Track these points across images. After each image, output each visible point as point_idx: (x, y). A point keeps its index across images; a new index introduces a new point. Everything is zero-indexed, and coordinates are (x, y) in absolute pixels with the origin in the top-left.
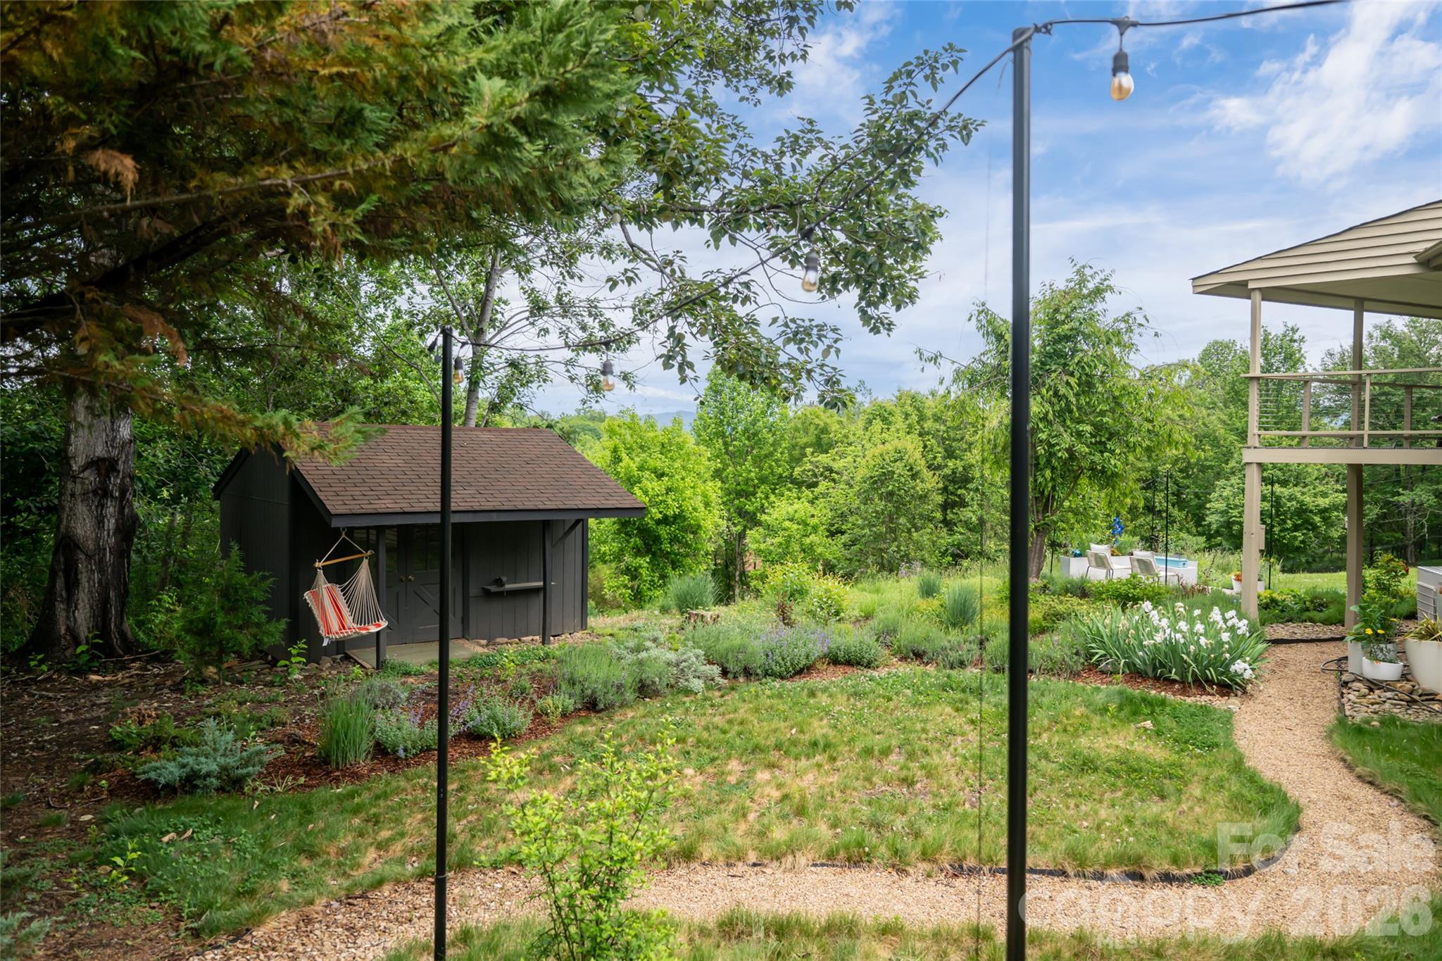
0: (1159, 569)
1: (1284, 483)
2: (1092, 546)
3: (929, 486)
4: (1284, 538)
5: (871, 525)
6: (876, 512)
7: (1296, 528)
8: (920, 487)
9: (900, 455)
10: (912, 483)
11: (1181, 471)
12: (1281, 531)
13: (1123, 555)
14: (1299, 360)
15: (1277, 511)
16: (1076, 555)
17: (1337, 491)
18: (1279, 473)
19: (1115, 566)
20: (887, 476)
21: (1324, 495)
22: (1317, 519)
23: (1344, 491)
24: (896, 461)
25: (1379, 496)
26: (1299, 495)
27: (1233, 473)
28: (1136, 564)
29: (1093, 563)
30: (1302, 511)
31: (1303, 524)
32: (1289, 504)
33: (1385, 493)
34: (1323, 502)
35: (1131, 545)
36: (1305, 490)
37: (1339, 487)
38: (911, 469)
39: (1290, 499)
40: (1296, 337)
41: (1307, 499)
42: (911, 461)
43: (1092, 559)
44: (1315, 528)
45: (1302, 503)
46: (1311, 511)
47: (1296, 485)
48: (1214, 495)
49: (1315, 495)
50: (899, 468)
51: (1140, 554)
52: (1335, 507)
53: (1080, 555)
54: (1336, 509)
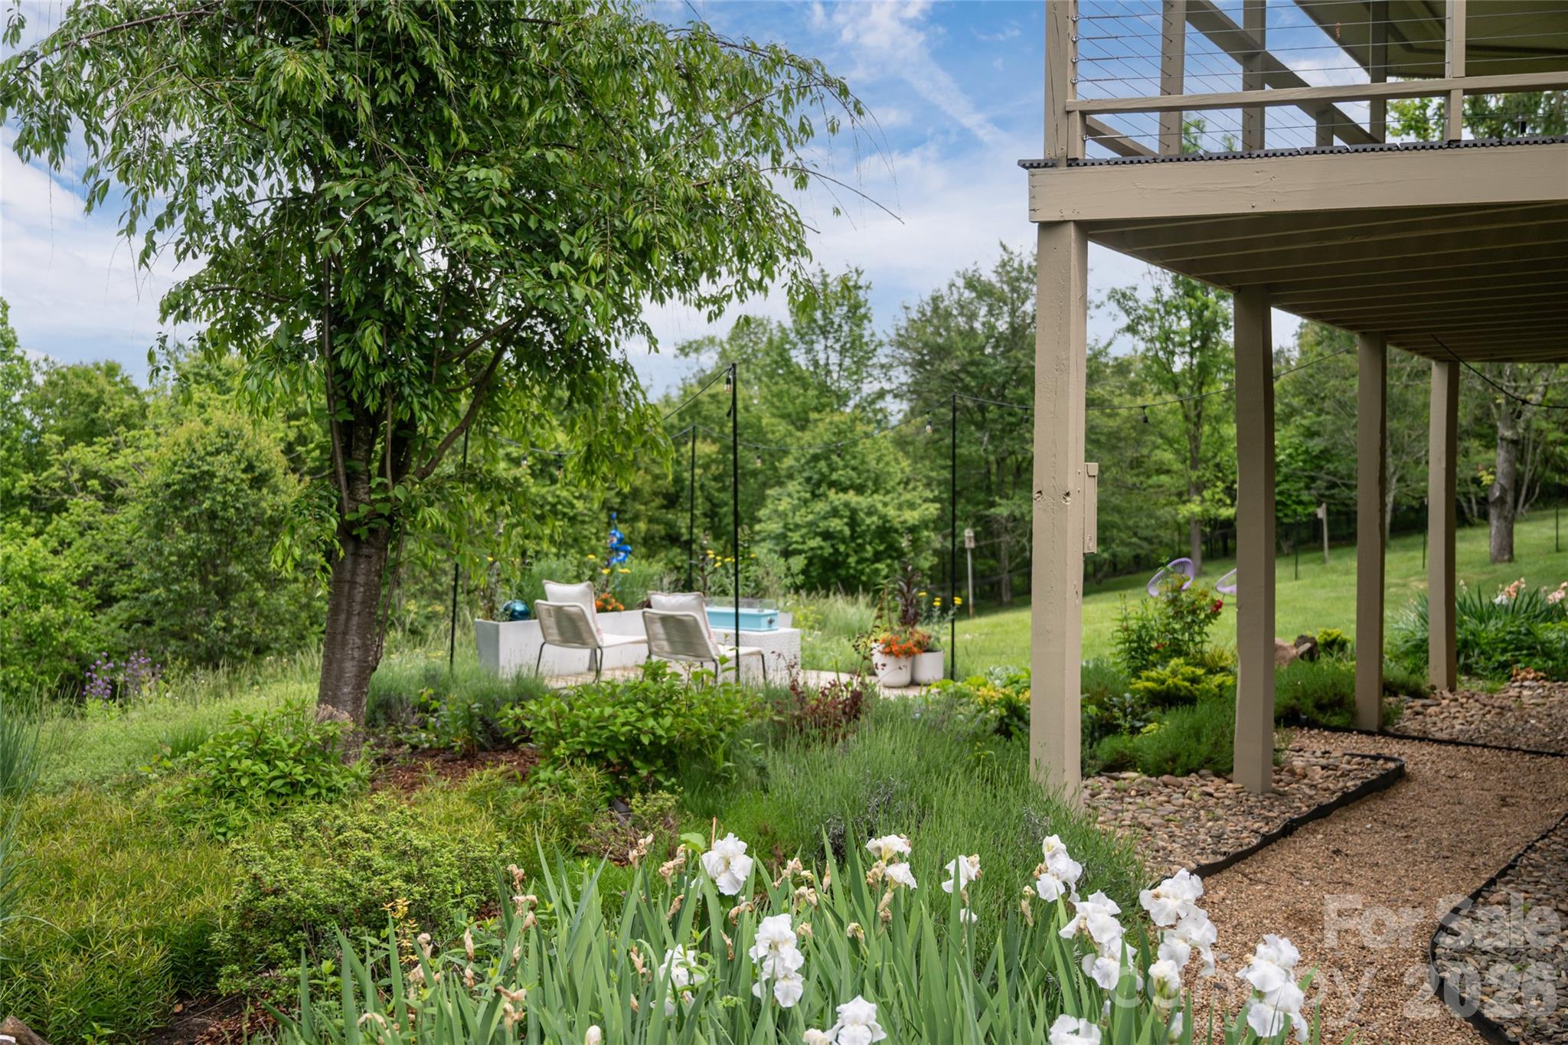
0: (717, 638)
1: (860, 490)
2: (551, 587)
3: (283, 499)
4: (862, 572)
5: (166, 582)
6: (180, 554)
7: (878, 557)
8: (268, 502)
9: (228, 442)
10: (253, 495)
11: (716, 479)
12: (858, 562)
13: (629, 607)
14: (865, 316)
15: (853, 531)
16: (514, 616)
17: (926, 500)
18: (853, 474)
19: (606, 639)
20: (201, 482)
21: (912, 506)
22: (905, 543)
23: (934, 500)
24: (218, 452)
25: (970, 508)
26: (880, 506)
27: (791, 477)
28: (658, 629)
29: (554, 632)
30: (885, 532)
31: (886, 549)
32: (868, 521)
33: (978, 503)
34: (911, 517)
35: (646, 583)
36: (887, 499)
37: (929, 494)
38: (250, 468)
39: (869, 514)
40: (861, 283)
41: (891, 512)
42: (250, 452)
43: (551, 622)
44: (900, 554)
45: (884, 518)
46: (896, 531)
47: (875, 491)
48: (762, 513)
49: (900, 508)
50: (222, 465)
51: (669, 602)
52: (925, 524)
53: (525, 615)
54: (927, 527)
